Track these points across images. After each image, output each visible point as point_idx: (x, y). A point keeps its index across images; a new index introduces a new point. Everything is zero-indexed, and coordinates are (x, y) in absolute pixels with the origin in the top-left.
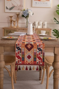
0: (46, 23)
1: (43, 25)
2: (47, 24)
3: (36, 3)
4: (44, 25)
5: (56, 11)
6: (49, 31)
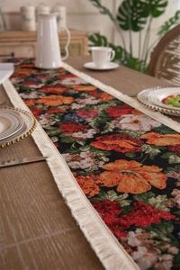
2: (68, 14)
6: (81, 42)
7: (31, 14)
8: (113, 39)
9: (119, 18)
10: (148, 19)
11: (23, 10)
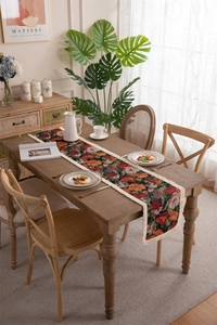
0: (50, 84)
1: (45, 89)
3: (14, 31)
4: (47, 90)
5: (67, 49)
6: (67, 106)
7: (28, 90)
8: (83, 95)
9: (86, 79)
10: (109, 82)
11: (22, 87)
